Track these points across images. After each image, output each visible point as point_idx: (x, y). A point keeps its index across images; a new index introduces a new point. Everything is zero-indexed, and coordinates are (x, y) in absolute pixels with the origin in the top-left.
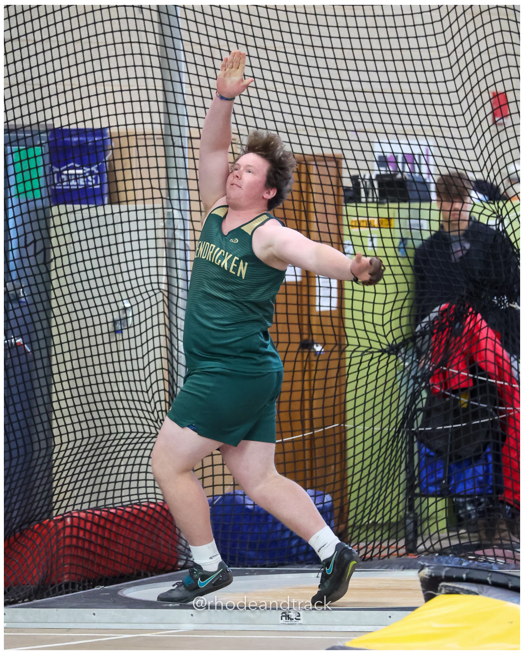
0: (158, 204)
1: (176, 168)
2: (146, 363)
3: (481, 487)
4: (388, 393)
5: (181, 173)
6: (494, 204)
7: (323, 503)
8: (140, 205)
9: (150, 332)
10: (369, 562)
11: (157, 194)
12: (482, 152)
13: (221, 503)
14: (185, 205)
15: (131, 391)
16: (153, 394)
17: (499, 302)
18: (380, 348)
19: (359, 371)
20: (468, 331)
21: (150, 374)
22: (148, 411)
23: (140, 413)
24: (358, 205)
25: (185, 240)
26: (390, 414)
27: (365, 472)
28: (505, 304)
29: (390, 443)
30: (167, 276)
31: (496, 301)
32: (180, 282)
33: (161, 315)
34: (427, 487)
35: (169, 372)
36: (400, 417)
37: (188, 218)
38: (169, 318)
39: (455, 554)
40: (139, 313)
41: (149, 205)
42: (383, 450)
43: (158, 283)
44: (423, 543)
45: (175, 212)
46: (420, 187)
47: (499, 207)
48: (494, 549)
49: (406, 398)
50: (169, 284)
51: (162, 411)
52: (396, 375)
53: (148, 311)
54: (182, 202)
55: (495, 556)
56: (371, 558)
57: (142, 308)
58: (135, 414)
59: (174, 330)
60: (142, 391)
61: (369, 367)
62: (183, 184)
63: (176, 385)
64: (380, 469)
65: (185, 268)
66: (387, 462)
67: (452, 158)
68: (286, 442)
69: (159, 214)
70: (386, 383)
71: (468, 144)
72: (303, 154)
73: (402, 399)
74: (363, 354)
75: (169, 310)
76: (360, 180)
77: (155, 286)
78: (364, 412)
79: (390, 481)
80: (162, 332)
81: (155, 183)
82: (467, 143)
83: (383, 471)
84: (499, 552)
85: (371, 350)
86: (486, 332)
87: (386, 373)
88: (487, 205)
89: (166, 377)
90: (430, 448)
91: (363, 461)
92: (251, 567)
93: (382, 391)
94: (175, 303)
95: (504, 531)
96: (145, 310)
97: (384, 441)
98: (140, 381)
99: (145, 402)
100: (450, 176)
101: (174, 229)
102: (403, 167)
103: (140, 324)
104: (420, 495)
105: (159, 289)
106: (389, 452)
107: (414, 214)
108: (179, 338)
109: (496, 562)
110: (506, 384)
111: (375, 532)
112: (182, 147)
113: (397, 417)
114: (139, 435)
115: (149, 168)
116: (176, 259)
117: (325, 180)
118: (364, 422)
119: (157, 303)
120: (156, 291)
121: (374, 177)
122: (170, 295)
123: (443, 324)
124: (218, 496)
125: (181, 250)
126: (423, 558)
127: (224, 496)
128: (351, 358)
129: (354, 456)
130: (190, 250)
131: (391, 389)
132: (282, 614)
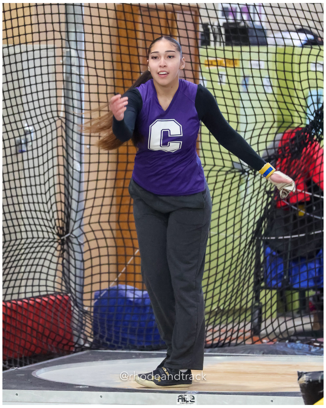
0: (58, 43)
1: (74, 14)
2: (46, 179)
4: (246, 206)
5: (79, 19)
8: (43, 45)
9: (50, 153)
11: (57, 35)
13: (106, 296)
14: (82, 46)
15: (34, 203)
16: (52, 205)
21: (50, 188)
22: (47, 220)
23: (41, 221)
24: (208, 47)
25: (80, 75)
26: (248, 223)
27: (227, 271)
29: (247, 247)
30: (65, 104)
32: (76, 110)
33: (60, 139)
35: (65, 186)
37: (84, 56)
38: (66, 141)
40: (42, 137)
41: (51, 44)
42: (242, 253)
43: (57, 111)
45: (72, 51)
46: (259, 34)
49: (261, 210)
50: (66, 112)
51: (58, 219)
52: (254, 191)
53: (49, 136)
54: (78, 43)
57: (44, 133)
58: (37, 222)
59: (70, 151)
60: (43, 203)
61: (232, 183)
62: (80, 28)
63: (71, 197)
64: (239, 269)
65: (79, 99)
66: (245, 262)
69: (58, 52)
70: (245, 197)
73: (258, 210)
74: (227, 173)
75: (66, 134)
76: (210, 27)
77: (55, 114)
78: (227, 221)
79: (247, 279)
80: (60, 153)
81: (56, 27)
83: (241, 270)
85: (233, 170)
87: (246, 189)
89: (63, 191)
91: (225, 262)
93: (242, 203)
94: (71, 127)
96: (47, 134)
97: (243, 245)
98: (41, 194)
99: (45, 212)
103: (42, 146)
104: (265, 288)
105: (58, 116)
106: (246, 254)
107: (254, 56)
108: (75, 158)
113: (253, 225)
114: (39, 240)
115: (52, 14)
116: (72, 90)
118: (226, 229)
119: (57, 129)
120: (56, 119)
121: (221, 24)
122: (67, 121)
124: (104, 290)
125: (76, 83)
126: (278, 344)
127: (109, 290)
128: (217, 176)
129: (218, 258)
130: (85, 84)
131: (249, 202)
132: (179, 396)
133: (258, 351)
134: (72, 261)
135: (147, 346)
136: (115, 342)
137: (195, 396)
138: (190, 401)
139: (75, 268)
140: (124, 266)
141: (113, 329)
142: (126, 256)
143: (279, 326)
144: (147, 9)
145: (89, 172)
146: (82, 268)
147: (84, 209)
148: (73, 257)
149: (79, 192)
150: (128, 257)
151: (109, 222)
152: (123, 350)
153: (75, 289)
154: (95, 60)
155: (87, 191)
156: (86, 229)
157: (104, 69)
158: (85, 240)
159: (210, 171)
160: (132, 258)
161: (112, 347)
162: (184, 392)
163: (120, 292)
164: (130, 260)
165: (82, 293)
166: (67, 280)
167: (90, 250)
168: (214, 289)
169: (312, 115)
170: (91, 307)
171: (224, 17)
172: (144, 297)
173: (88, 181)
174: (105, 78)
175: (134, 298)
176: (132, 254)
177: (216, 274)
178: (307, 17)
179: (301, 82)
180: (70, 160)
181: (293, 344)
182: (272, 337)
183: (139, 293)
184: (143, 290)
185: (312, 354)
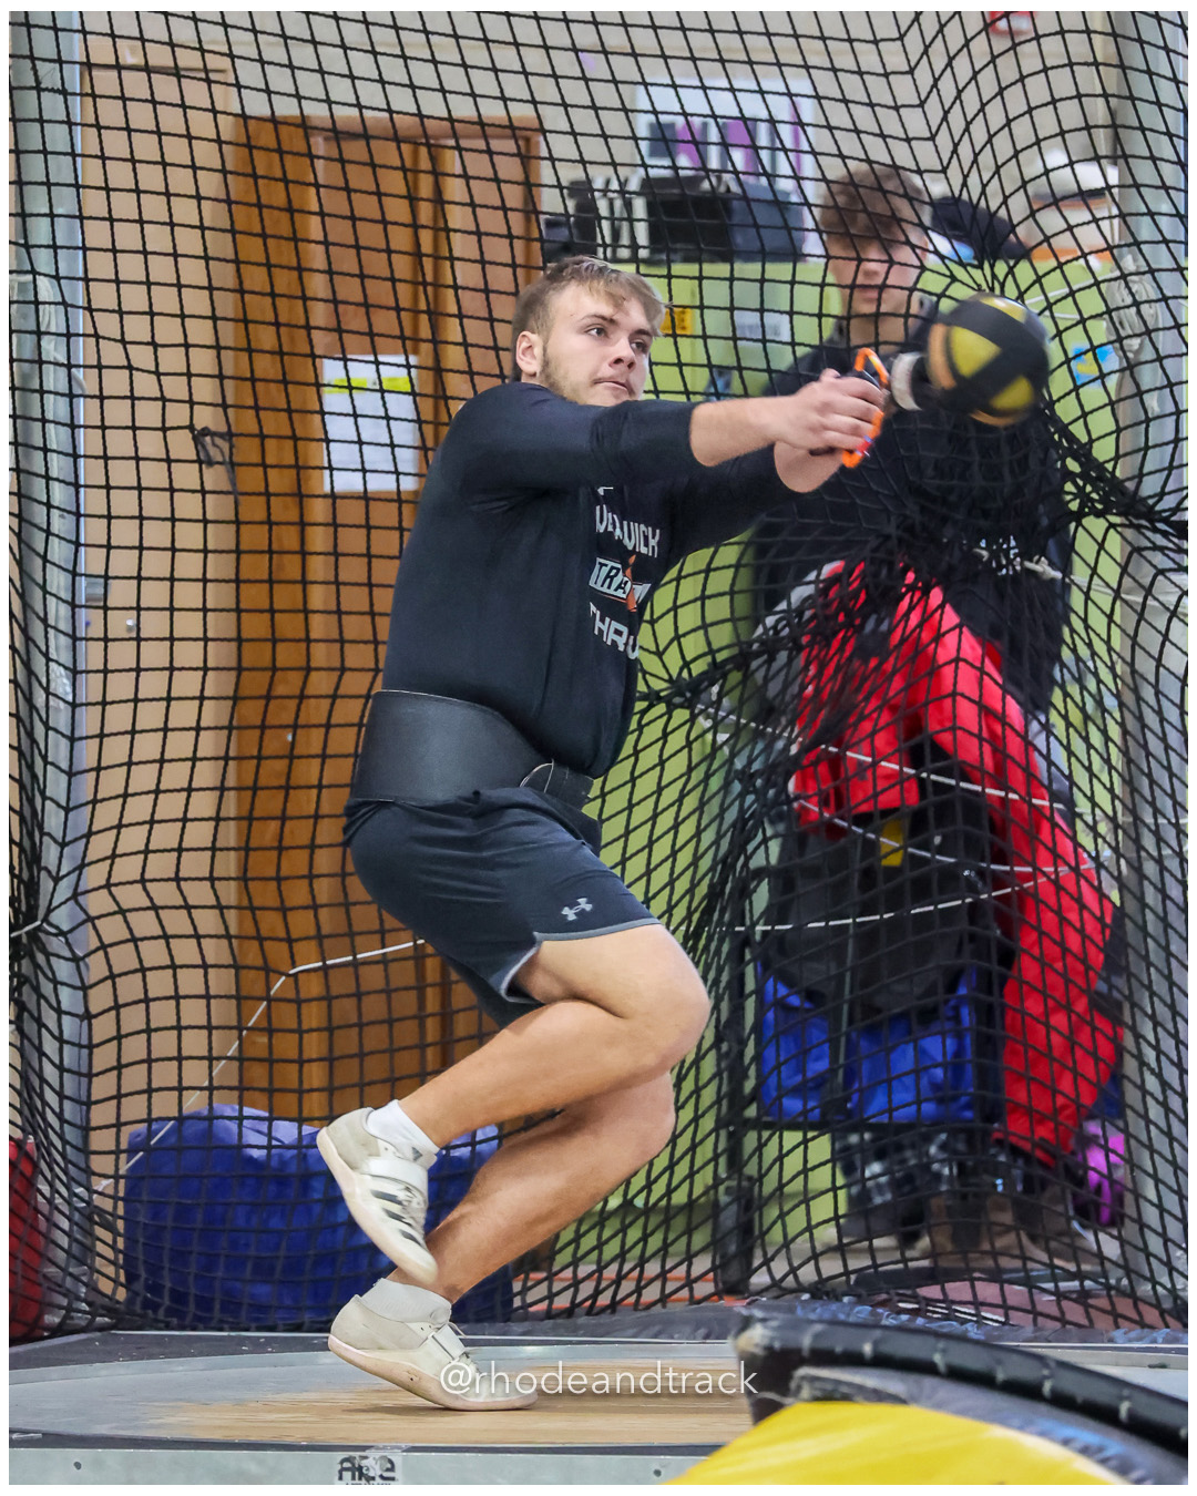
1: (45, 152)
3: (940, 1101)
4: (666, 821)
5: (61, 169)
6: (980, 267)
7: (474, 1143)
10: (605, 1318)
12: (946, 113)
13: (173, 1140)
14: (72, 264)
17: (994, 555)
20: (903, 640)
26: (671, 883)
28: (1010, 562)
31: (985, 553)
32: (56, 487)
34: (779, 1098)
35: (21, 754)
36: (703, 889)
37: (81, 301)
38: (24, 597)
39: (859, 1296)
44: (767, 1262)
45: (43, 282)
46: (764, 217)
47: (994, 276)
48: (972, 1281)
49: (719, 837)
52: (691, 768)
54: (61, 252)
55: (977, 1304)
56: (614, 1306)
59: (37, 629)
62: (65, 202)
63: (43, 793)
65: (69, 449)
67: (857, 132)
68: (367, 962)
70: (660, 790)
71: (904, 90)
72: (420, 115)
73: (708, 837)
75: (23, 573)
76: (596, 195)
82: (903, 87)
84: (988, 1291)
86: (958, 644)
87: (662, 763)
88: (959, 272)
90: (790, 982)
92: (259, 1329)
93: (650, 813)
94: (41, 550)
100: (851, 182)
101: (39, 333)
104: (758, 1124)
107: (747, 294)
108: (53, 655)
109: (980, 1321)
110: (1013, 796)
111: (624, 1230)
112: (64, 92)
113: (691, 891)
116: (44, 421)
117: (485, 193)
121: (634, 185)
122: (26, 527)
123: (827, 618)
124: (164, 1120)
125: (56, 393)
127: (182, 1120)
130: (85, 396)
131: (675, 808)
132: (342, 1462)
134: (49, 1018)
137: (398, 1458)
138: (382, 1477)
139: (60, 1040)
141: (196, 1249)
145: (104, 703)
146: (85, 1041)
147: (89, 834)
148: (55, 1004)
149: (71, 774)
151: (177, 879)
153: (60, 1116)
154: (121, 313)
155: (98, 769)
156: (98, 903)
157: (154, 344)
158: (95, 943)
160: (263, 1006)
162: (360, 1448)
164: (256, 1015)
165: (86, 1129)
166: (36, 1082)
167: (112, 977)
170: (116, 1177)
171: (667, 162)
172: (304, 1143)
173: (102, 736)
174: (158, 374)
175: (269, 1147)
176: (261, 993)
180: (39, 663)
183: (287, 1130)
184: (300, 1120)
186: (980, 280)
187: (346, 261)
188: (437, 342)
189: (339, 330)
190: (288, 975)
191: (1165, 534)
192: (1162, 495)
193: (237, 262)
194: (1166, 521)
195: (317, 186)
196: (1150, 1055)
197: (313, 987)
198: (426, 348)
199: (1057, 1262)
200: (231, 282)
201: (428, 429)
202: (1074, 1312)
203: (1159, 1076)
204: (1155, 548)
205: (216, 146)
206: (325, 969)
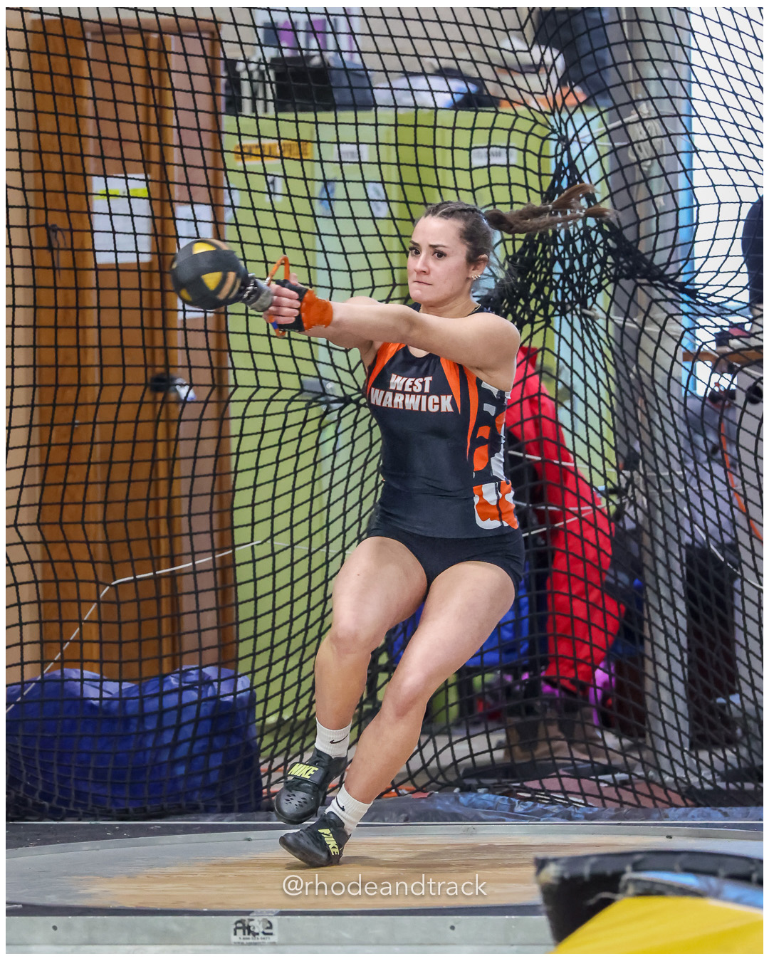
4: (355, 479)
6: (552, 114)
7: (235, 693)
13: (35, 695)
18: (341, 395)
19: (300, 437)
24: (239, 112)
46: (356, 80)
47: (561, 120)
48: (559, 777)
52: (371, 445)
55: (565, 792)
61: (321, 429)
68: (161, 576)
70: (352, 459)
74: (309, 405)
76: (242, 65)
78: (311, 517)
84: (571, 784)
85: (322, 399)
87: (353, 442)
88: (540, 118)
91: (309, 611)
93: (345, 475)
95: (558, 739)
102: (307, 42)
107: (347, 133)
109: (568, 803)
118: (310, 536)
121: (269, 60)
124: (30, 682)
126: (438, 798)
127: (41, 683)
128: (286, 413)
129: (292, 602)
131: (361, 471)
132: (236, 923)
133: (394, 815)
135: (135, 810)
136: (60, 801)
137: (274, 920)
138: (264, 933)
140: (78, 624)
141: (55, 771)
142: (79, 601)
143: (437, 755)
144: (118, 29)
150: (83, 605)
151: (39, 524)
152: (80, 820)
157: (21, 170)
159: (270, 400)
160: (94, 605)
161: (56, 814)
162: (248, 913)
163: (67, 685)
164: (90, 612)
168: (284, 674)
169: (502, 267)
172: (124, 696)
174: (23, 190)
175: (101, 699)
176: (94, 597)
177: (289, 639)
178: (485, 42)
179: (473, 191)
181: (472, 796)
182: (422, 780)
183: (112, 687)
184: (120, 681)
185: (517, 817)
186: (553, 123)
187: (107, 110)
188: (164, 164)
189: (103, 157)
190: (111, 586)
191: (672, 290)
192: (668, 263)
193: (35, 112)
194: (672, 282)
195: (88, 59)
196: (672, 630)
197: (128, 594)
198: (155, 169)
199: (595, 760)
200: (31, 126)
201: (158, 222)
202: (627, 796)
203: (678, 643)
204: (667, 300)
205: (22, 33)
206: (135, 581)
